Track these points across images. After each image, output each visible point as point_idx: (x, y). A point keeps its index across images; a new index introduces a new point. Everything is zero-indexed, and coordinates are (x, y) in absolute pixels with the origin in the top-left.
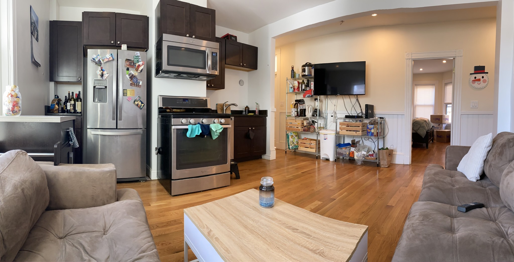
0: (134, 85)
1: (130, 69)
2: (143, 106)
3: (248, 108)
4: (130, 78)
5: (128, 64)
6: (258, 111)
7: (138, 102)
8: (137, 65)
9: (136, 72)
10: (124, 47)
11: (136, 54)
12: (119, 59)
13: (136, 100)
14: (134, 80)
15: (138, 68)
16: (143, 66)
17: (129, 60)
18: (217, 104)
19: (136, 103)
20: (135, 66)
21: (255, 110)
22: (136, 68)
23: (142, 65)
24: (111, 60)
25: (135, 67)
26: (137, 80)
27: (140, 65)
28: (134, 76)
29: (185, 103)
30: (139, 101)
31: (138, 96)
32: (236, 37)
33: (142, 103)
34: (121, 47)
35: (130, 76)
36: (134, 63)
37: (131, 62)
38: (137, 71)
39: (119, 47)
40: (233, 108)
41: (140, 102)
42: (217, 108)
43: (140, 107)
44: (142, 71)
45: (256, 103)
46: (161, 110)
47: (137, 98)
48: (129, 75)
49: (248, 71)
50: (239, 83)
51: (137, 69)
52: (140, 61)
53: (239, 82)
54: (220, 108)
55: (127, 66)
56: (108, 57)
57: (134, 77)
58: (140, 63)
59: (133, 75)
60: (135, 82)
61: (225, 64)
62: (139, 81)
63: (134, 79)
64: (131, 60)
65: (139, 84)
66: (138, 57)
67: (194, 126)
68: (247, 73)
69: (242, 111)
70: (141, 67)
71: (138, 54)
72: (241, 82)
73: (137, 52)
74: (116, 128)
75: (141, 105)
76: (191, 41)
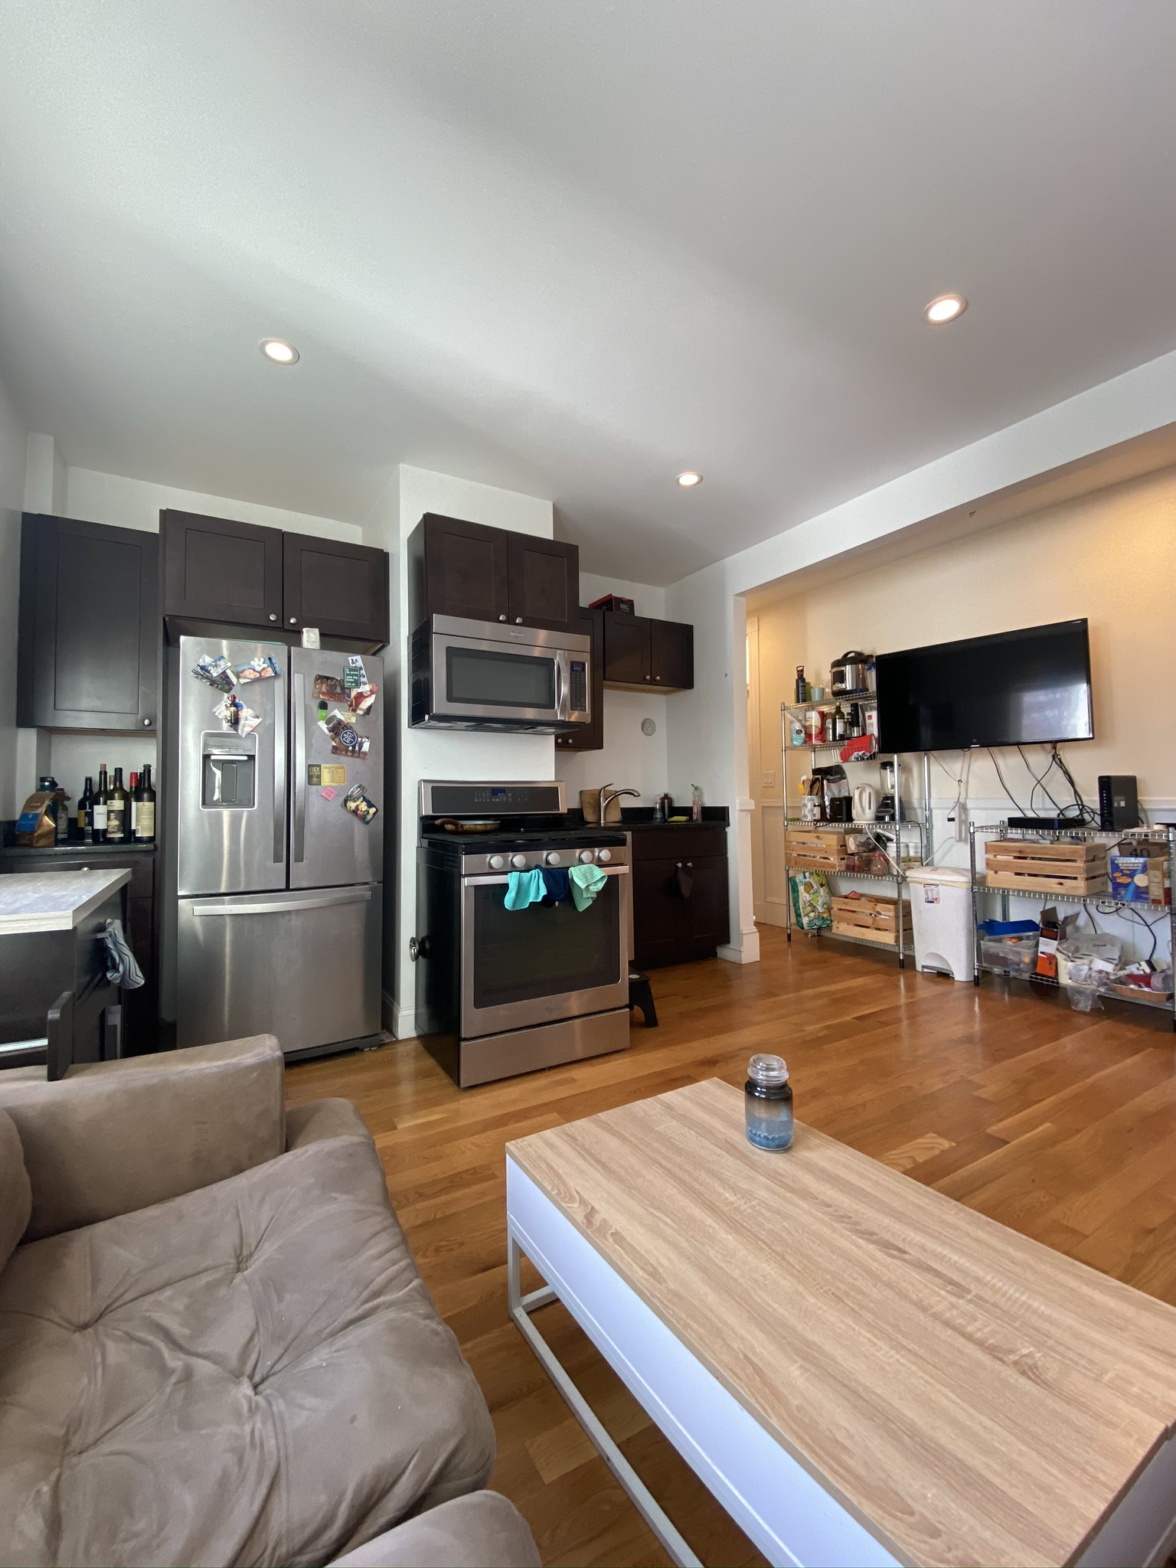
0: (344, 753)
1: (330, 704)
2: (375, 814)
3: (670, 800)
4: (331, 730)
5: (324, 689)
6: (700, 809)
7: (357, 803)
8: (354, 693)
9: (350, 714)
10: (311, 637)
11: (351, 661)
12: (296, 674)
13: (351, 796)
14: (343, 737)
15: (358, 704)
16: (374, 696)
17: (328, 678)
18: (581, 792)
19: (352, 805)
20: (349, 696)
21: (690, 805)
22: (349, 703)
23: (369, 696)
24: (267, 675)
25: (347, 699)
26: (354, 738)
27: (365, 695)
28: (345, 726)
29: (498, 800)
30: (362, 798)
31: (356, 786)
32: (630, 603)
33: (370, 805)
34: (300, 633)
35: (331, 725)
36: (343, 688)
37: (335, 686)
38: (354, 710)
39: (293, 636)
40: (627, 802)
41: (364, 803)
42: (581, 802)
43: (363, 818)
44: (368, 710)
45: (692, 785)
46: (427, 825)
47: (353, 792)
48: (327, 723)
49: (665, 693)
50: (640, 726)
51: (354, 705)
52: (365, 684)
53: (643, 725)
54: (589, 803)
55: (321, 697)
56: (260, 666)
57: (343, 728)
58: (366, 688)
59: (340, 722)
60: (348, 742)
61: (604, 679)
62: (359, 739)
63: (346, 733)
64: (332, 679)
65: (360, 748)
66: (356, 671)
67: (526, 876)
68: (662, 698)
69: (652, 810)
70: (366, 699)
71: (356, 661)
72: (647, 726)
73: (354, 658)
74: (284, 887)
75: (368, 813)
76: (512, 634)
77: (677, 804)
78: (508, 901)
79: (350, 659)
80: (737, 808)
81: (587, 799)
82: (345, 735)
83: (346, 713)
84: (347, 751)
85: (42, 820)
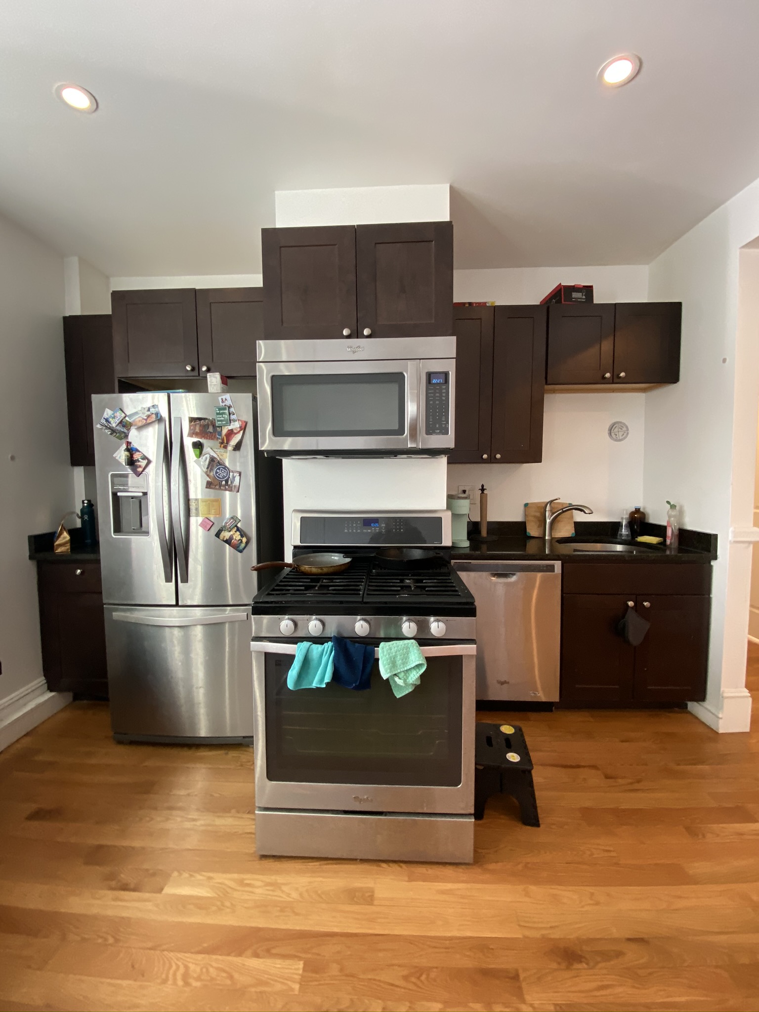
0: (217, 487)
1: (204, 443)
2: (248, 542)
3: (642, 516)
4: (207, 467)
5: (197, 430)
7: (231, 533)
8: (225, 431)
9: (222, 450)
10: (214, 380)
11: (220, 401)
13: (225, 526)
14: (217, 473)
17: (200, 419)
18: (526, 505)
19: (226, 535)
20: (220, 433)
22: (220, 441)
23: (239, 432)
24: (151, 421)
25: (218, 436)
26: (226, 473)
27: (235, 431)
28: (219, 462)
29: (369, 531)
30: (236, 528)
31: (229, 517)
32: (588, 291)
33: (243, 534)
36: (214, 426)
37: (208, 426)
41: (238, 533)
42: (526, 515)
44: (238, 447)
45: (668, 502)
47: (226, 523)
49: (644, 390)
50: (606, 431)
51: (225, 442)
52: (234, 421)
53: (610, 430)
55: (195, 437)
56: (144, 413)
57: (217, 465)
58: (235, 426)
59: (213, 459)
60: (221, 477)
61: (546, 383)
62: (231, 474)
63: (219, 469)
64: (204, 419)
65: (232, 482)
66: (226, 409)
67: (317, 649)
68: (640, 397)
69: (617, 526)
70: (236, 435)
71: (226, 400)
72: (616, 431)
73: (224, 397)
74: (174, 603)
75: (242, 542)
76: (349, 350)
77: (649, 521)
78: (292, 679)
79: (220, 399)
80: (730, 538)
81: (533, 512)
82: (218, 471)
83: (219, 450)
84: (220, 485)
85: (61, 533)
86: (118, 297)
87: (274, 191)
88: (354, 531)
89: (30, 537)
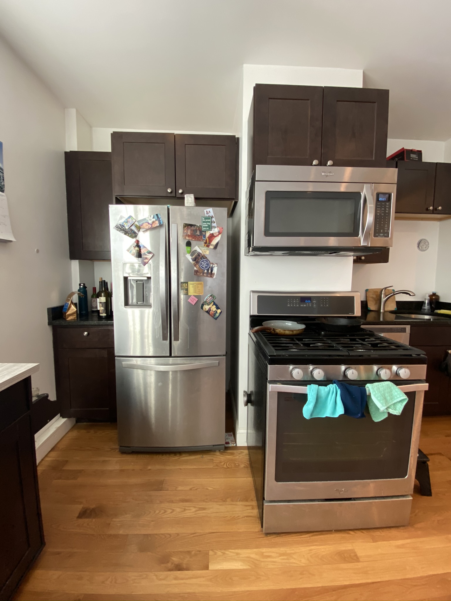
0: (201, 274)
1: (193, 243)
2: (220, 313)
3: (438, 297)
4: (195, 260)
5: (189, 233)
7: (210, 306)
8: (208, 234)
9: (205, 248)
10: (189, 199)
11: (206, 212)
12: (173, 224)
13: (206, 302)
14: (201, 264)
15: (210, 241)
16: (220, 236)
17: (191, 225)
18: (367, 291)
19: (206, 307)
20: (205, 236)
22: (205, 241)
23: (218, 236)
24: (155, 226)
25: (204, 238)
26: (208, 264)
27: (215, 235)
28: (202, 256)
29: (305, 305)
30: (213, 303)
31: (209, 295)
32: (419, 153)
33: (218, 308)
34: (183, 198)
35: (194, 257)
36: (201, 232)
37: (196, 230)
38: (208, 246)
39: (180, 200)
40: (402, 298)
41: (214, 306)
42: (366, 297)
43: (213, 316)
44: (216, 247)
46: (255, 321)
47: (207, 299)
48: (192, 255)
51: (208, 242)
52: (215, 227)
53: (419, 244)
54: (372, 297)
55: (187, 238)
56: (150, 220)
57: (201, 258)
58: (215, 231)
59: (199, 254)
60: (204, 267)
62: (211, 265)
63: (203, 261)
64: (194, 225)
65: (212, 271)
66: (209, 219)
67: (324, 389)
68: (437, 224)
70: (216, 238)
71: (209, 212)
72: (422, 245)
73: (208, 210)
74: (169, 355)
75: (217, 311)
76: (323, 174)
77: (442, 300)
78: (307, 411)
79: (205, 211)
81: (370, 295)
82: (202, 263)
83: (203, 248)
84: (203, 273)
85: (70, 307)
86: (116, 137)
87: (243, 64)
88: (294, 305)
89: (48, 309)
